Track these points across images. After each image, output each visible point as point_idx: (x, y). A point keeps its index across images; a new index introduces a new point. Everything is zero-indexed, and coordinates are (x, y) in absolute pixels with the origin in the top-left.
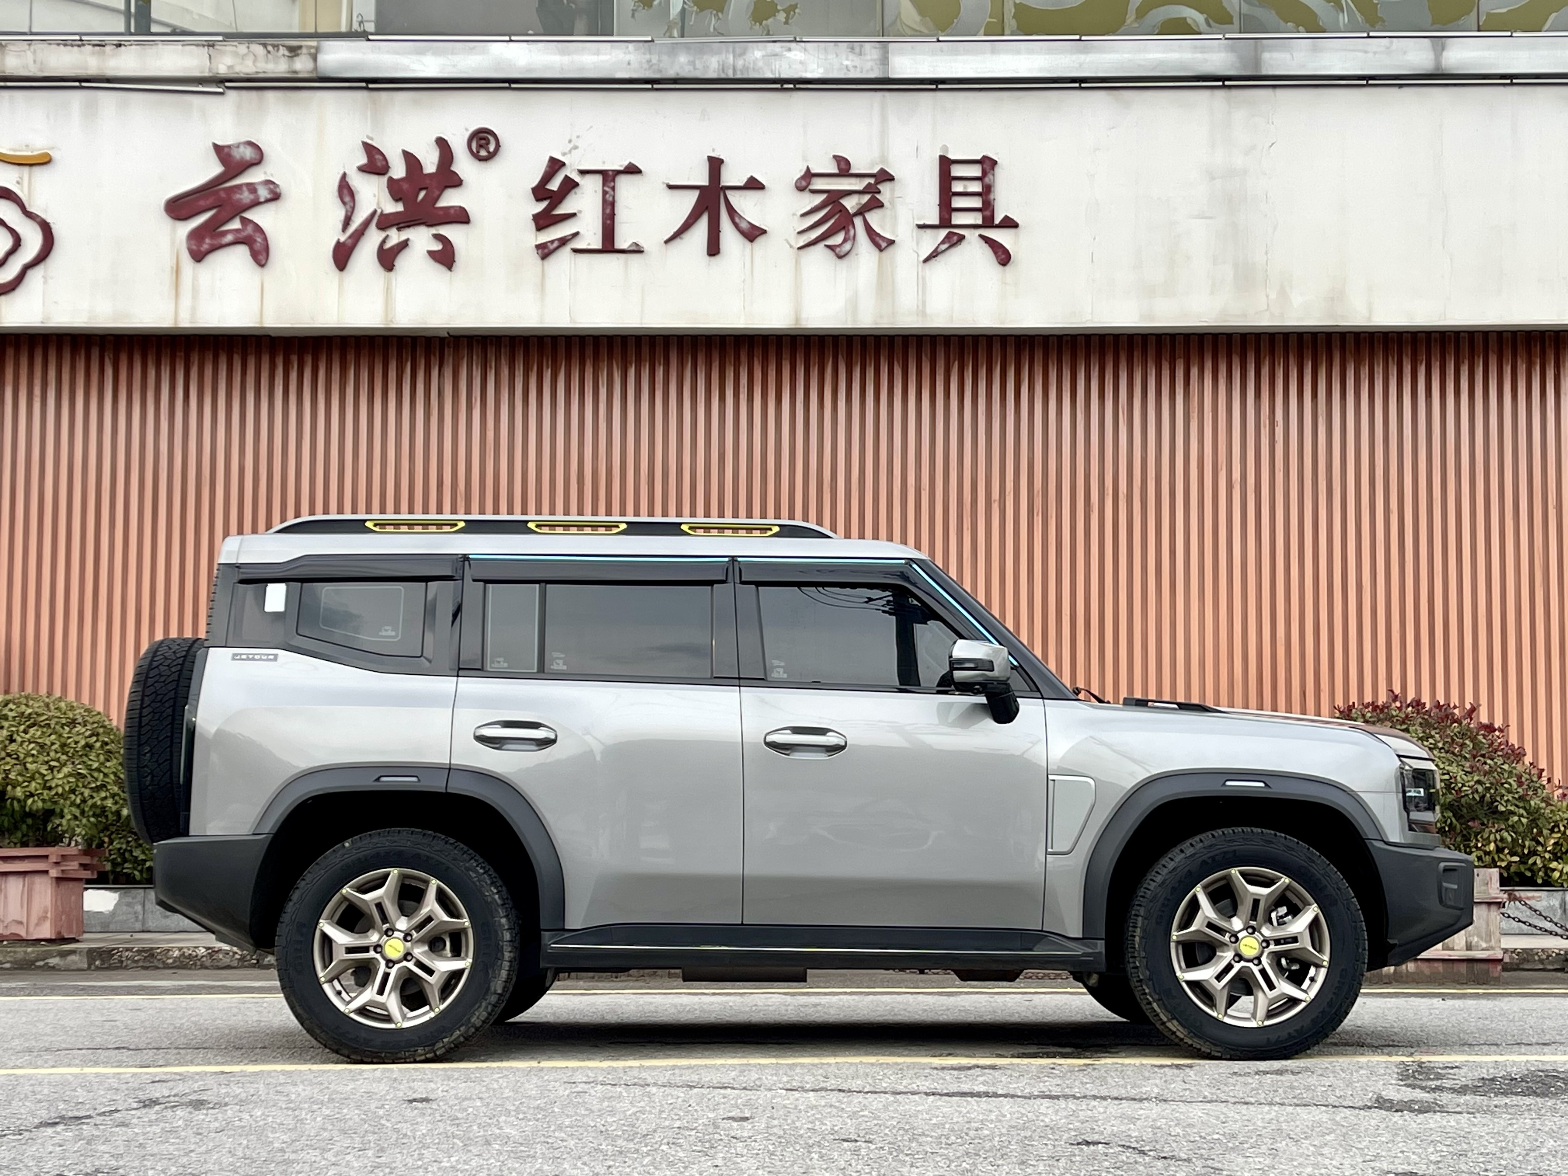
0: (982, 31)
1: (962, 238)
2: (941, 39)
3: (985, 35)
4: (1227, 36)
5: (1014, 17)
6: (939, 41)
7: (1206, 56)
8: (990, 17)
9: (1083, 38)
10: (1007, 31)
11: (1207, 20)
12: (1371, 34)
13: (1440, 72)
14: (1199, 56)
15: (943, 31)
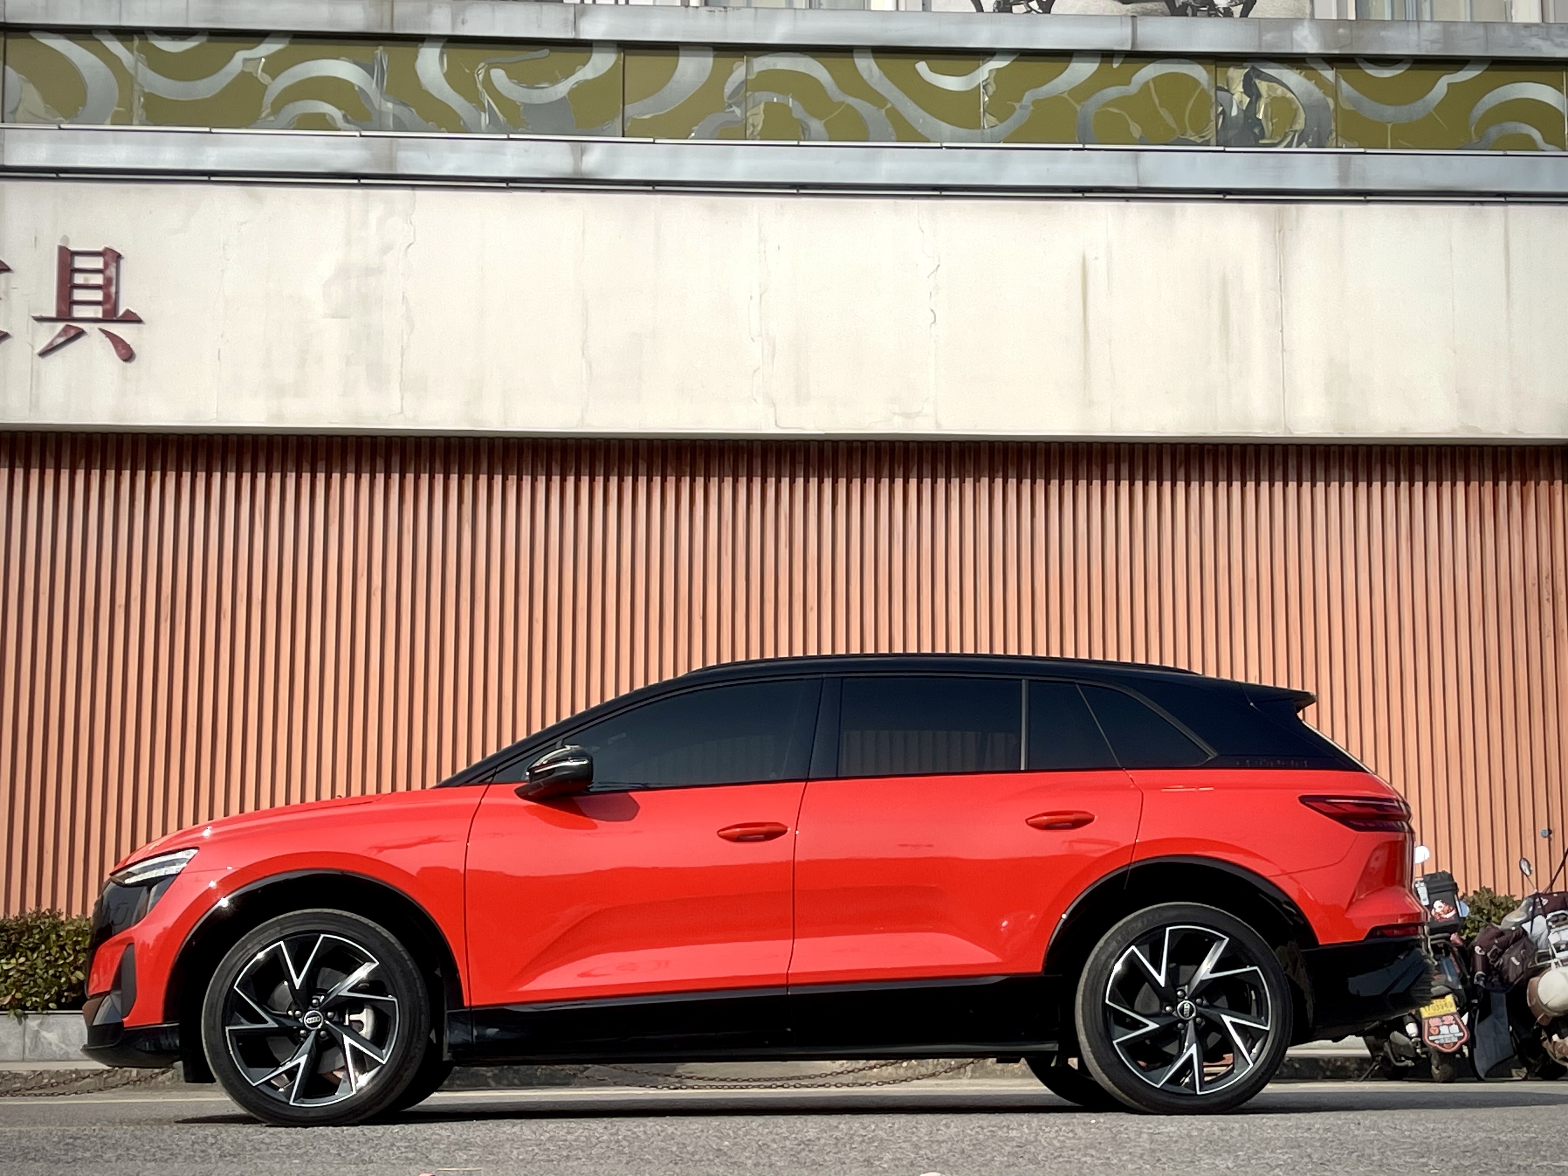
0: (109, 120)
1: (80, 333)
2: (63, 126)
3: (113, 124)
4: (364, 133)
5: (142, 107)
6: (60, 129)
7: (339, 153)
8: (119, 106)
9: (214, 130)
10: (135, 122)
11: (345, 116)
12: (512, 136)
13: (579, 177)
14: (333, 153)
15: (66, 118)
